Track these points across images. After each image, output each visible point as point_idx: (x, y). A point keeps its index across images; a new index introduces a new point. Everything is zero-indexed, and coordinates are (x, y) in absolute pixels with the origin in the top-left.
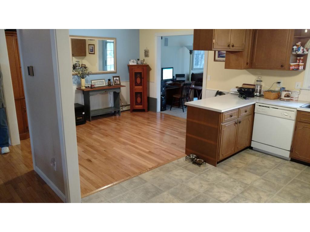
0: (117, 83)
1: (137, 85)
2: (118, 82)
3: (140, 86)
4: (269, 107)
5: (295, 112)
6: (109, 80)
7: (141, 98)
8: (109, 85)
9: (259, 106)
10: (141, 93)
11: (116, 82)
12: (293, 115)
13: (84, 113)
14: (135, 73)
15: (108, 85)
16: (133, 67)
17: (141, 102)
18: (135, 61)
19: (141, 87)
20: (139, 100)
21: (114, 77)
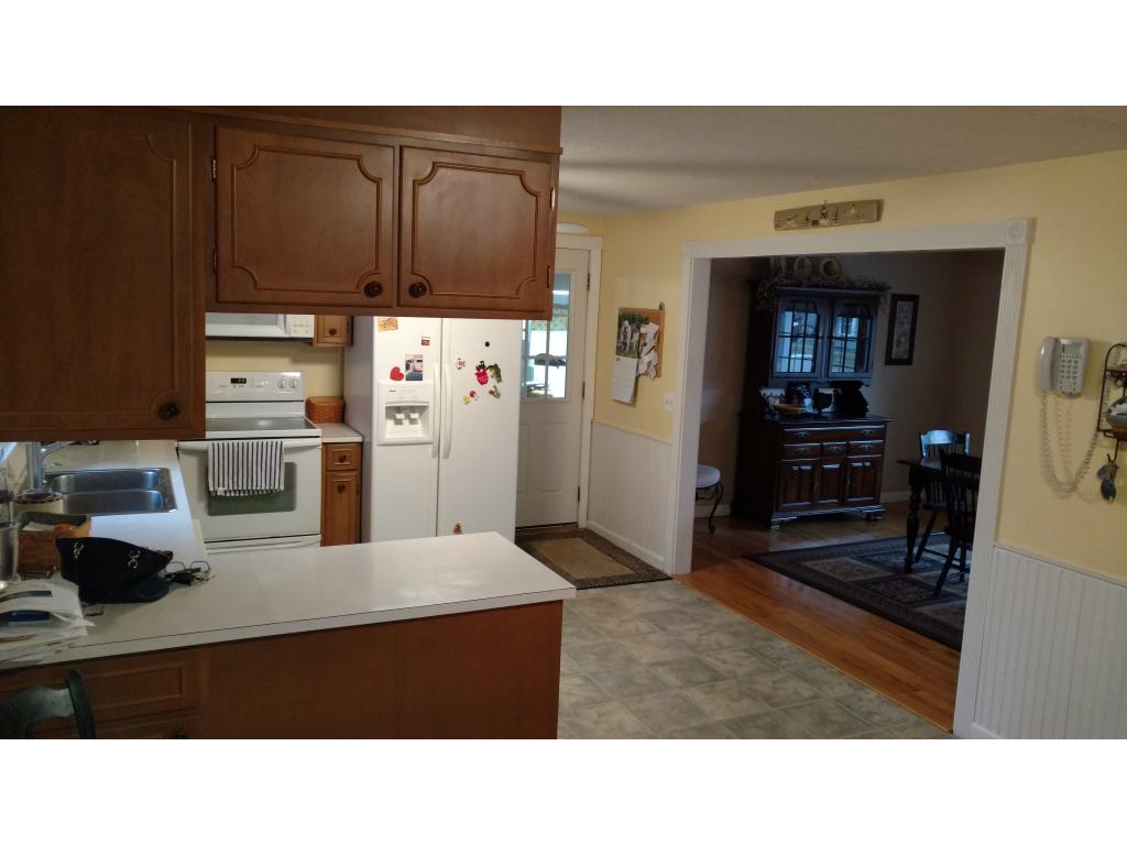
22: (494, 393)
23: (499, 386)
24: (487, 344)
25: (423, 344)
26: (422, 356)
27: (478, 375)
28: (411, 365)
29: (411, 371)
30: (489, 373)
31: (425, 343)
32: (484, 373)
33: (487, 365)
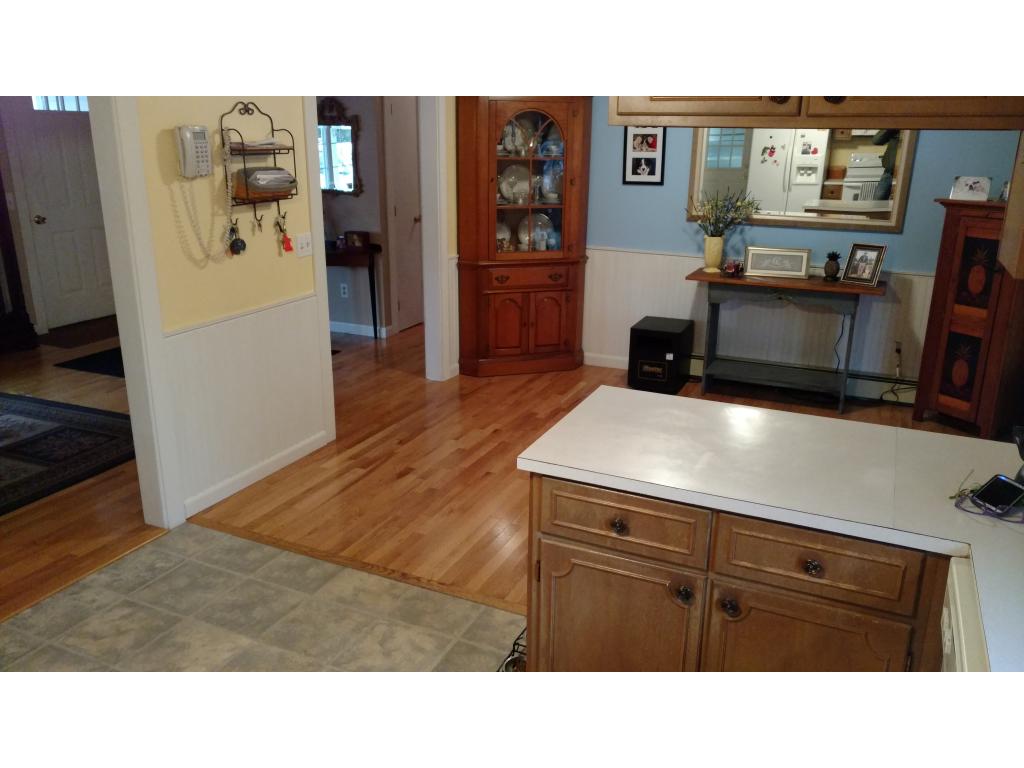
0: (859, 273)
1: (964, 297)
2: (867, 271)
3: (979, 306)
6: (833, 257)
7: (972, 365)
8: (832, 276)
10: (974, 342)
11: (855, 271)
13: (670, 357)
14: (968, 240)
15: (825, 279)
16: (965, 212)
17: (970, 383)
18: (985, 183)
19: (983, 313)
20: (960, 372)
21: (857, 247)
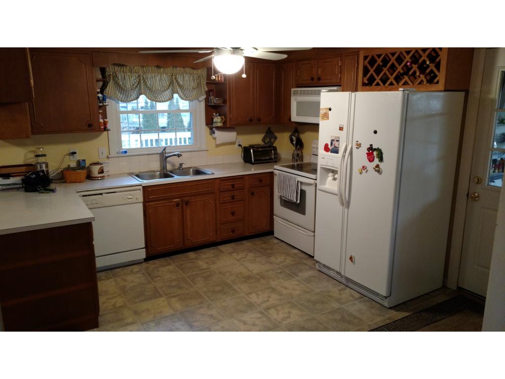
4: (101, 194)
5: (142, 190)
9: (84, 196)
12: (139, 196)
22: (378, 169)
23: (381, 165)
24: (375, 132)
25: (340, 130)
26: (339, 138)
27: (368, 154)
28: (333, 142)
29: (333, 147)
30: (375, 153)
31: (341, 129)
32: (372, 154)
33: (374, 147)
